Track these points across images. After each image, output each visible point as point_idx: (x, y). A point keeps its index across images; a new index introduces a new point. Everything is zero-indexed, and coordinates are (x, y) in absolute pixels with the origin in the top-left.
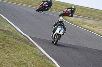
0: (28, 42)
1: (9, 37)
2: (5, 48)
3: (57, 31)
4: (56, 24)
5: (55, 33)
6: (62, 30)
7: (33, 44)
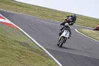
0: (43, 54)
1: (25, 49)
2: (22, 60)
3: (64, 34)
4: (62, 29)
5: (62, 35)
6: (68, 34)
7: (49, 56)
